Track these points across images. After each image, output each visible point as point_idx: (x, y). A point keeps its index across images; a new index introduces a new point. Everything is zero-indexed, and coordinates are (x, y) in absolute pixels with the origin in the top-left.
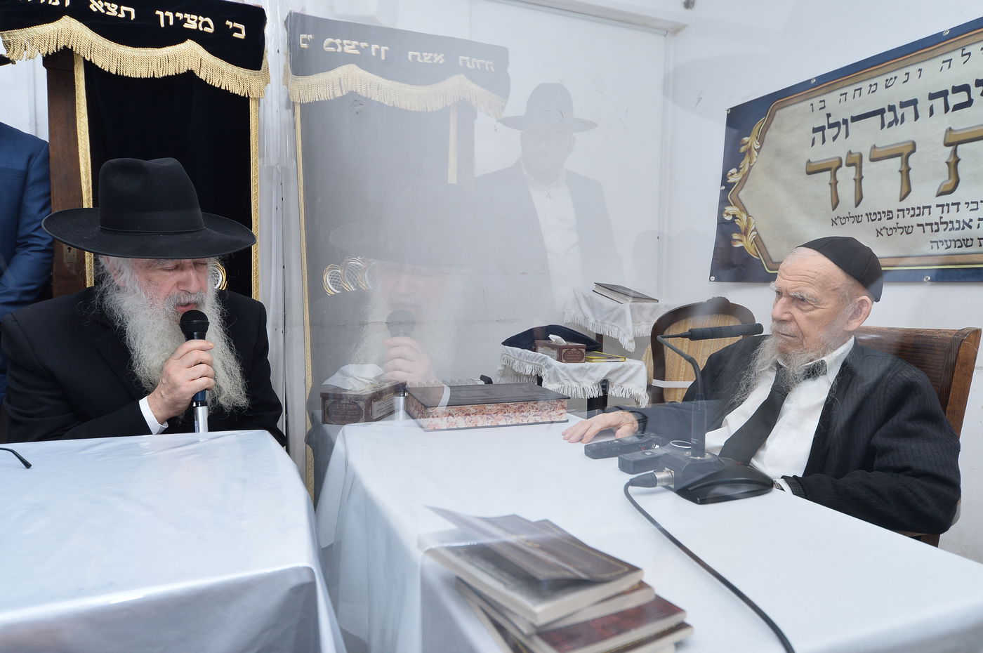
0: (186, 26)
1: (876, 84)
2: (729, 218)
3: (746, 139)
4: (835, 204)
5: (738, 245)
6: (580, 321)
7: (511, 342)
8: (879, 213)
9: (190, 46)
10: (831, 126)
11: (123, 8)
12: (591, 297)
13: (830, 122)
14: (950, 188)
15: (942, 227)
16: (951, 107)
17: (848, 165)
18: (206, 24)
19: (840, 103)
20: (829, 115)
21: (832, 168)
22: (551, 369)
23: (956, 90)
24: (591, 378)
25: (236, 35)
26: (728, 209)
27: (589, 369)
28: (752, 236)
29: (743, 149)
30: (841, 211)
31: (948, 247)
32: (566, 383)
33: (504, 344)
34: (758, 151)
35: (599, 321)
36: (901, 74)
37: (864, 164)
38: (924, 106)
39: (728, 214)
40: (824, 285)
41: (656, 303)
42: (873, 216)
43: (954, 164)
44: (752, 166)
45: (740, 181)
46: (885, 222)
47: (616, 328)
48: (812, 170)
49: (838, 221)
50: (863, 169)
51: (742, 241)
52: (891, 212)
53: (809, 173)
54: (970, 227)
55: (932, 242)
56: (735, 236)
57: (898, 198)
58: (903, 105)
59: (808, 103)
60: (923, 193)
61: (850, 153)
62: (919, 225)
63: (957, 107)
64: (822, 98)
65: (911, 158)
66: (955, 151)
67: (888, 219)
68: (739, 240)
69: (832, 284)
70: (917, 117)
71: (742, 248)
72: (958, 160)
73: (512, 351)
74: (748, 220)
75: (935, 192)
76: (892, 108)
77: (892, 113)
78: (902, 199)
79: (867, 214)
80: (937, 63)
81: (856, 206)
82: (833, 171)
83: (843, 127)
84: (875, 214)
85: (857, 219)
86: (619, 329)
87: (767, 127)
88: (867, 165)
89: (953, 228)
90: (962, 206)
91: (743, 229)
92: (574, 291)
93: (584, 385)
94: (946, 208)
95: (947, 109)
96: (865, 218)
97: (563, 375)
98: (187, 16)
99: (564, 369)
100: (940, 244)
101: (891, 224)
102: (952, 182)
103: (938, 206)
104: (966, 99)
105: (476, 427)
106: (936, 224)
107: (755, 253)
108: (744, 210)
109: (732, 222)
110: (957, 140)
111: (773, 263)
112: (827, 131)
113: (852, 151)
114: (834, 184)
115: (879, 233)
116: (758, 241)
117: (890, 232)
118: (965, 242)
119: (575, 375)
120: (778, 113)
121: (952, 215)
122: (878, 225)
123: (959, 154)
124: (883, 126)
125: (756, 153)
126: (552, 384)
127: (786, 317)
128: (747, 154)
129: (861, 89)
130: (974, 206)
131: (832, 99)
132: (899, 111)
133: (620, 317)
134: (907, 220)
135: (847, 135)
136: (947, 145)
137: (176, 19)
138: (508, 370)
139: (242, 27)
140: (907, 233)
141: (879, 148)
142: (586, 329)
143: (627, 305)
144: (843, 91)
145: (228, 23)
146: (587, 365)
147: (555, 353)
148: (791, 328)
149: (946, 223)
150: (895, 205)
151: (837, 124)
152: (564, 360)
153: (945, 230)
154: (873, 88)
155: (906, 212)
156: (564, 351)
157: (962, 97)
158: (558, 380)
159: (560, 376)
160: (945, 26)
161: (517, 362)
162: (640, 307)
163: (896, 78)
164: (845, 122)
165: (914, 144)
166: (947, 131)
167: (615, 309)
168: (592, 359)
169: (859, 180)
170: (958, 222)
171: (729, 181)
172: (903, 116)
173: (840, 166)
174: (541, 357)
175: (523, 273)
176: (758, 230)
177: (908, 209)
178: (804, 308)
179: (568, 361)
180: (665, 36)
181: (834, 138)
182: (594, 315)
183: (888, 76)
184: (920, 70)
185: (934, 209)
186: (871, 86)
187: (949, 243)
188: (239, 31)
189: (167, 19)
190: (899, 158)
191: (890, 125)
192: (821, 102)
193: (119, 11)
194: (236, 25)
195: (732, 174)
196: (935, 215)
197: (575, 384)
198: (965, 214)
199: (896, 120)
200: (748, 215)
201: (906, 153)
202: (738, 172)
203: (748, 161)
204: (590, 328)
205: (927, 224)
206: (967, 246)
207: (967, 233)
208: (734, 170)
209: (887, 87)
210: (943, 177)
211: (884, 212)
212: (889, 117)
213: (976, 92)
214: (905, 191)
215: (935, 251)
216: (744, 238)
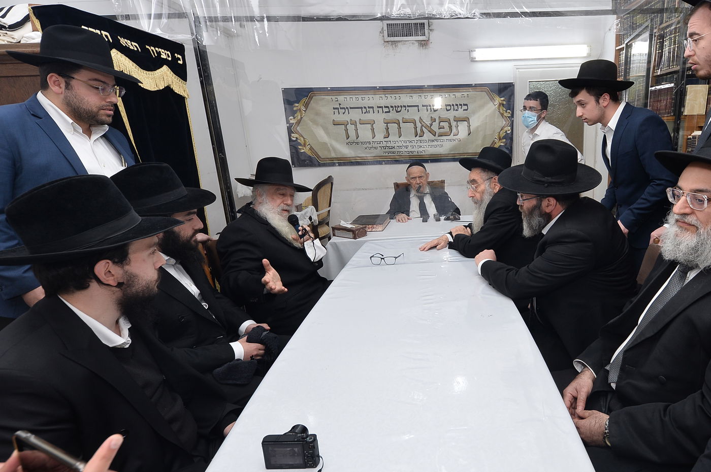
2: (294, 139)
3: (297, 105)
4: (348, 137)
5: (302, 151)
10: (341, 108)
14: (387, 136)
15: (387, 148)
17: (351, 124)
19: (344, 101)
20: (340, 104)
21: (345, 124)
23: (385, 107)
26: (293, 135)
28: (308, 147)
29: (295, 108)
30: (350, 140)
31: (389, 154)
34: (305, 111)
36: (367, 96)
37: (357, 124)
38: (376, 109)
39: (293, 137)
43: (387, 129)
44: (302, 117)
45: (297, 123)
46: (368, 145)
48: (336, 124)
49: (349, 143)
50: (357, 126)
52: (369, 142)
53: (334, 125)
54: (395, 148)
55: (384, 152)
56: (300, 147)
57: (372, 138)
58: (369, 107)
59: (330, 97)
60: (380, 137)
62: (379, 147)
63: (386, 112)
65: (374, 125)
66: (387, 126)
68: (302, 149)
70: (374, 112)
71: (304, 152)
74: (305, 141)
75: (383, 137)
76: (365, 108)
80: (378, 96)
81: (356, 139)
83: (347, 110)
84: (364, 142)
85: (357, 143)
87: (309, 102)
88: (359, 125)
89: (390, 148)
90: (392, 142)
91: (303, 144)
94: (387, 142)
95: (383, 112)
96: (360, 143)
100: (387, 153)
101: (371, 146)
102: (387, 134)
103: (385, 141)
106: (385, 147)
107: (312, 155)
108: (301, 136)
109: (296, 141)
110: (387, 122)
111: (321, 159)
112: (340, 110)
114: (346, 130)
115: (366, 149)
116: (311, 149)
117: (370, 149)
118: (393, 152)
120: (314, 97)
121: (389, 144)
124: (362, 113)
125: (303, 112)
128: (298, 111)
129: (353, 98)
130: (394, 142)
131: (341, 98)
132: (368, 109)
134: (375, 145)
135: (349, 113)
136: (385, 123)
140: (376, 149)
141: (362, 120)
144: (345, 96)
149: (388, 146)
150: (371, 140)
151: (344, 108)
154: (357, 99)
155: (375, 142)
157: (387, 110)
160: (377, 85)
163: (365, 97)
164: (347, 108)
165: (374, 121)
166: (384, 119)
169: (356, 130)
170: (391, 146)
171: (290, 122)
173: (348, 124)
176: (311, 145)
181: (344, 113)
183: (362, 96)
184: (373, 97)
185: (383, 142)
187: (389, 152)
190: (370, 125)
191: (365, 113)
192: (335, 98)
195: (291, 119)
196: (384, 144)
198: (392, 144)
199: (367, 112)
200: (304, 138)
201: (372, 123)
202: (295, 118)
203: (299, 114)
205: (382, 147)
207: (393, 150)
208: (292, 117)
209: (363, 100)
210: (385, 132)
211: (367, 142)
212: (364, 110)
213: (391, 109)
214: (374, 136)
215: (385, 155)
216: (304, 148)
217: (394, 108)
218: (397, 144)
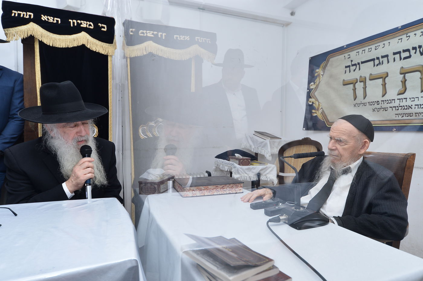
0: (82, 26)
1: (371, 48)
2: (311, 103)
3: (317, 70)
4: (355, 98)
5: (315, 115)
6: (248, 147)
7: (219, 157)
8: (374, 102)
9: (83, 34)
10: (353, 65)
11: (55, 19)
12: (252, 137)
13: (352, 64)
14: (403, 92)
15: (400, 108)
16: (402, 58)
17: (360, 82)
18: (90, 25)
19: (356, 56)
20: (352, 61)
21: (354, 83)
22: (236, 169)
23: (404, 51)
24: (253, 172)
25: (103, 29)
26: (310, 100)
27: (252, 169)
28: (320, 111)
29: (316, 74)
30: (358, 101)
31: (403, 117)
32: (242, 174)
33: (216, 157)
34: (323, 75)
35: (256, 147)
36: (381, 44)
37: (367, 81)
38: (391, 57)
39: (310, 102)
40: (349, 135)
41: (280, 140)
42: (371, 103)
43: (404, 82)
44: (320, 82)
45: (315, 88)
46: (376, 106)
47: (264, 151)
48: (345, 84)
49: (356, 105)
50: (367, 83)
51: (316, 113)
52: (378, 101)
53: (344, 85)
54: (412, 108)
55: (396, 114)
56: (313, 111)
57: (381, 96)
58: (383, 57)
59: (343, 56)
60: (392, 93)
61: (361, 77)
62: (390, 107)
63: (405, 58)
64: (349, 54)
65: (386, 79)
66: (404, 77)
67: (377, 104)
68: (315, 113)
69: (353, 135)
70: (388, 62)
71: (316, 116)
72: (406, 80)
73: (219, 161)
74: (319, 105)
75: (397, 93)
76: (378, 58)
77: (378, 60)
78: (383, 96)
79: (368, 102)
80: (396, 40)
81: (364, 99)
82: (354, 84)
83: (358, 66)
84: (372, 102)
85: (364, 104)
86: (265, 151)
87: (326, 65)
88: (368, 82)
89: (404, 109)
90: (408, 100)
91: (317, 108)
92: (245, 134)
93: (250, 175)
94: (401, 100)
95: (401, 59)
96: (368, 104)
97: (241, 171)
98: (82, 22)
99: (241, 168)
100: (399, 115)
101: (379, 106)
102: (403, 89)
103: (398, 99)
104: (408, 55)
105: (204, 196)
106: (397, 107)
107: (322, 118)
108: (317, 100)
109: (312, 105)
110: (405, 72)
111: (330, 122)
112: (351, 67)
113: (362, 76)
114: (355, 90)
115: (374, 110)
116: (323, 113)
117: (378, 110)
118: (410, 115)
119: (246, 171)
120: (330, 59)
121: (404, 103)
122: (373, 107)
123: (406, 78)
124: (374, 66)
125: (322, 76)
126: (236, 175)
127: (334, 148)
128: (318, 76)
129: (365, 50)
130: (413, 99)
131: (353, 54)
132: (381, 60)
133: (265, 146)
134: (385, 105)
135: (360, 69)
136: (401, 74)
137: (77, 23)
138: (217, 169)
139: (105, 26)
140: (386, 111)
141: (373, 75)
142: (251, 151)
143: (268, 141)
144: (357, 51)
145: (99, 24)
146: (251, 166)
147: (237, 161)
148: (336, 153)
149: (401, 106)
150: (380, 99)
151: (355, 65)
152: (241, 165)
153: (401, 109)
154: (370, 50)
155: (385, 102)
156: (241, 161)
157: (407, 54)
158: (239, 173)
159: (240, 172)
160: (399, 24)
161: (221, 165)
162: (274, 141)
163: (379, 46)
164: (359, 64)
165: (387, 73)
166: (401, 68)
167: (262, 142)
168: (253, 164)
169: (365, 88)
170: (406, 106)
171: (310, 88)
172: (382, 61)
173: (357, 82)
174: (231, 163)
175: (224, 127)
176: (323, 108)
177: (386, 101)
178: (341, 144)
179: (243, 165)
180: (283, 27)
181: (354, 70)
182: (254, 145)
183: (376, 45)
184: (389, 43)
185: (396, 101)
186: (369, 49)
187: (403, 115)
188: (104, 28)
189: (74, 23)
190: (381, 79)
191: (377, 65)
192: (348, 55)
193: (53, 20)
194: (103, 25)
195: (312, 85)
196: (397, 103)
197: (246, 175)
198: (409, 103)
199: (380, 63)
200: (319, 102)
201: (384, 77)
202: (314, 84)
203: (318, 79)
204: (252, 150)
205: (394, 107)
206: (410, 116)
207: (410, 111)
208: (312, 83)
209: (376, 49)
210: (400, 87)
211: (376, 102)
212: (377, 62)
213: (413, 52)
214: (384, 93)
215: (397, 118)
216: (317, 112)
217: (418, 49)
218: (417, 102)
